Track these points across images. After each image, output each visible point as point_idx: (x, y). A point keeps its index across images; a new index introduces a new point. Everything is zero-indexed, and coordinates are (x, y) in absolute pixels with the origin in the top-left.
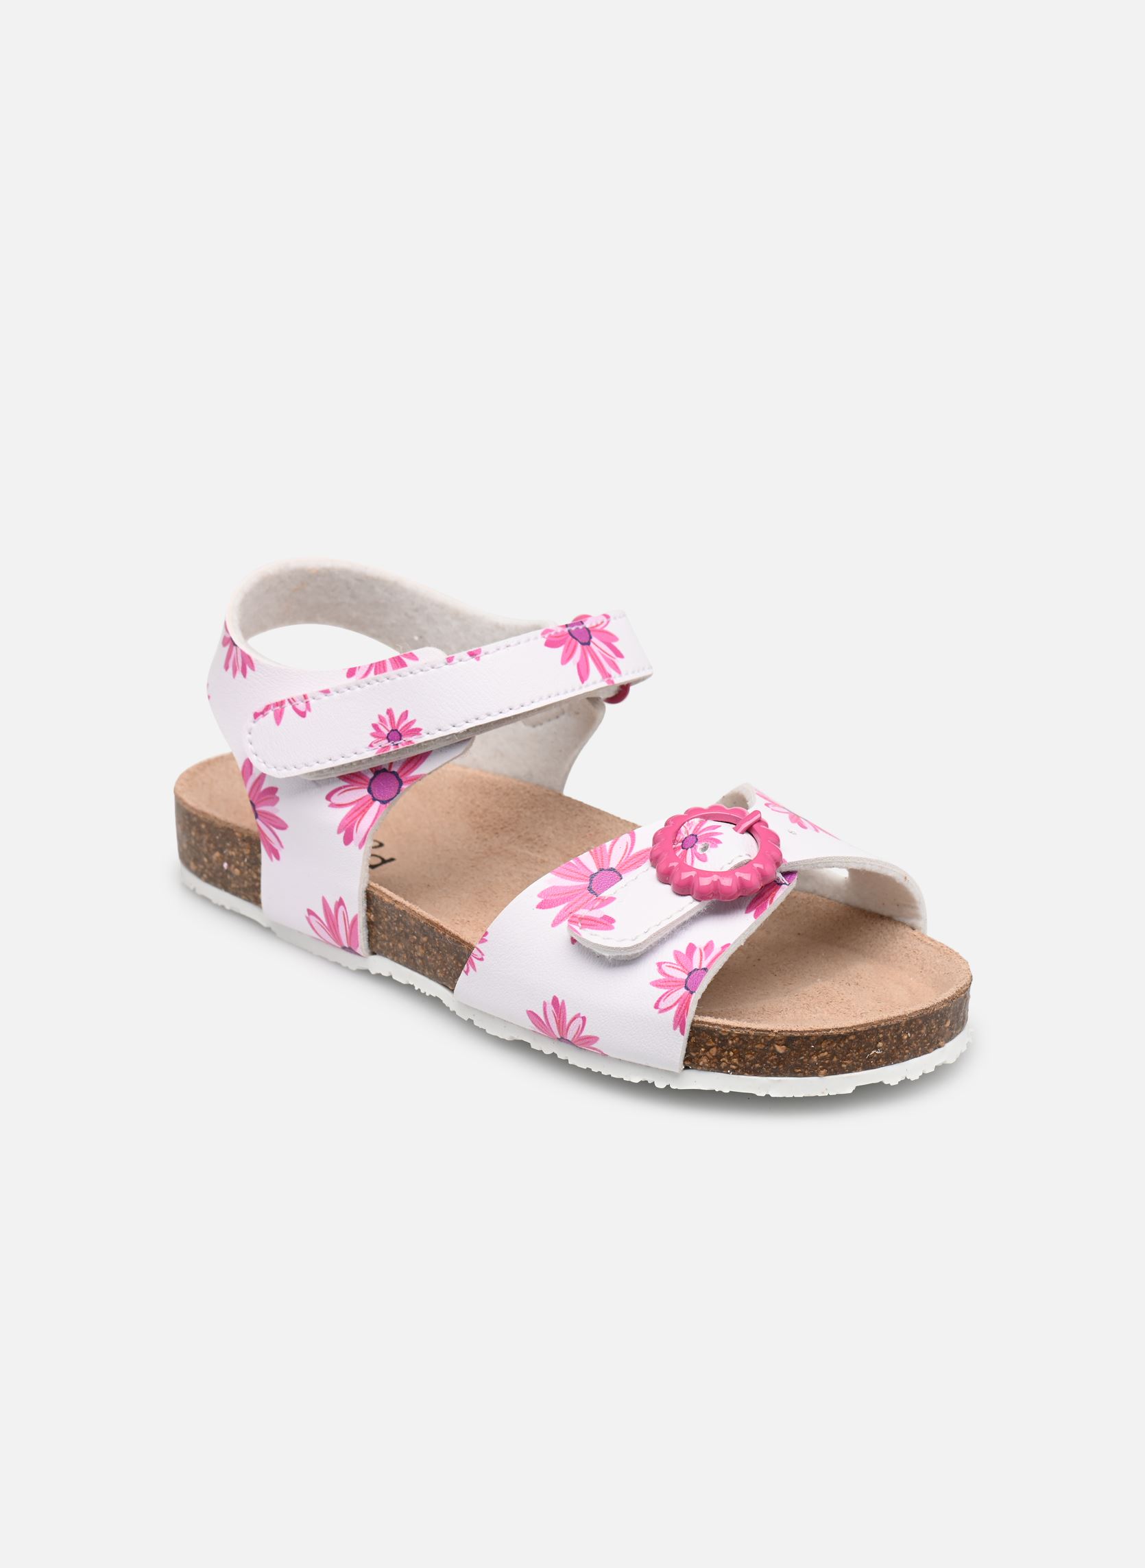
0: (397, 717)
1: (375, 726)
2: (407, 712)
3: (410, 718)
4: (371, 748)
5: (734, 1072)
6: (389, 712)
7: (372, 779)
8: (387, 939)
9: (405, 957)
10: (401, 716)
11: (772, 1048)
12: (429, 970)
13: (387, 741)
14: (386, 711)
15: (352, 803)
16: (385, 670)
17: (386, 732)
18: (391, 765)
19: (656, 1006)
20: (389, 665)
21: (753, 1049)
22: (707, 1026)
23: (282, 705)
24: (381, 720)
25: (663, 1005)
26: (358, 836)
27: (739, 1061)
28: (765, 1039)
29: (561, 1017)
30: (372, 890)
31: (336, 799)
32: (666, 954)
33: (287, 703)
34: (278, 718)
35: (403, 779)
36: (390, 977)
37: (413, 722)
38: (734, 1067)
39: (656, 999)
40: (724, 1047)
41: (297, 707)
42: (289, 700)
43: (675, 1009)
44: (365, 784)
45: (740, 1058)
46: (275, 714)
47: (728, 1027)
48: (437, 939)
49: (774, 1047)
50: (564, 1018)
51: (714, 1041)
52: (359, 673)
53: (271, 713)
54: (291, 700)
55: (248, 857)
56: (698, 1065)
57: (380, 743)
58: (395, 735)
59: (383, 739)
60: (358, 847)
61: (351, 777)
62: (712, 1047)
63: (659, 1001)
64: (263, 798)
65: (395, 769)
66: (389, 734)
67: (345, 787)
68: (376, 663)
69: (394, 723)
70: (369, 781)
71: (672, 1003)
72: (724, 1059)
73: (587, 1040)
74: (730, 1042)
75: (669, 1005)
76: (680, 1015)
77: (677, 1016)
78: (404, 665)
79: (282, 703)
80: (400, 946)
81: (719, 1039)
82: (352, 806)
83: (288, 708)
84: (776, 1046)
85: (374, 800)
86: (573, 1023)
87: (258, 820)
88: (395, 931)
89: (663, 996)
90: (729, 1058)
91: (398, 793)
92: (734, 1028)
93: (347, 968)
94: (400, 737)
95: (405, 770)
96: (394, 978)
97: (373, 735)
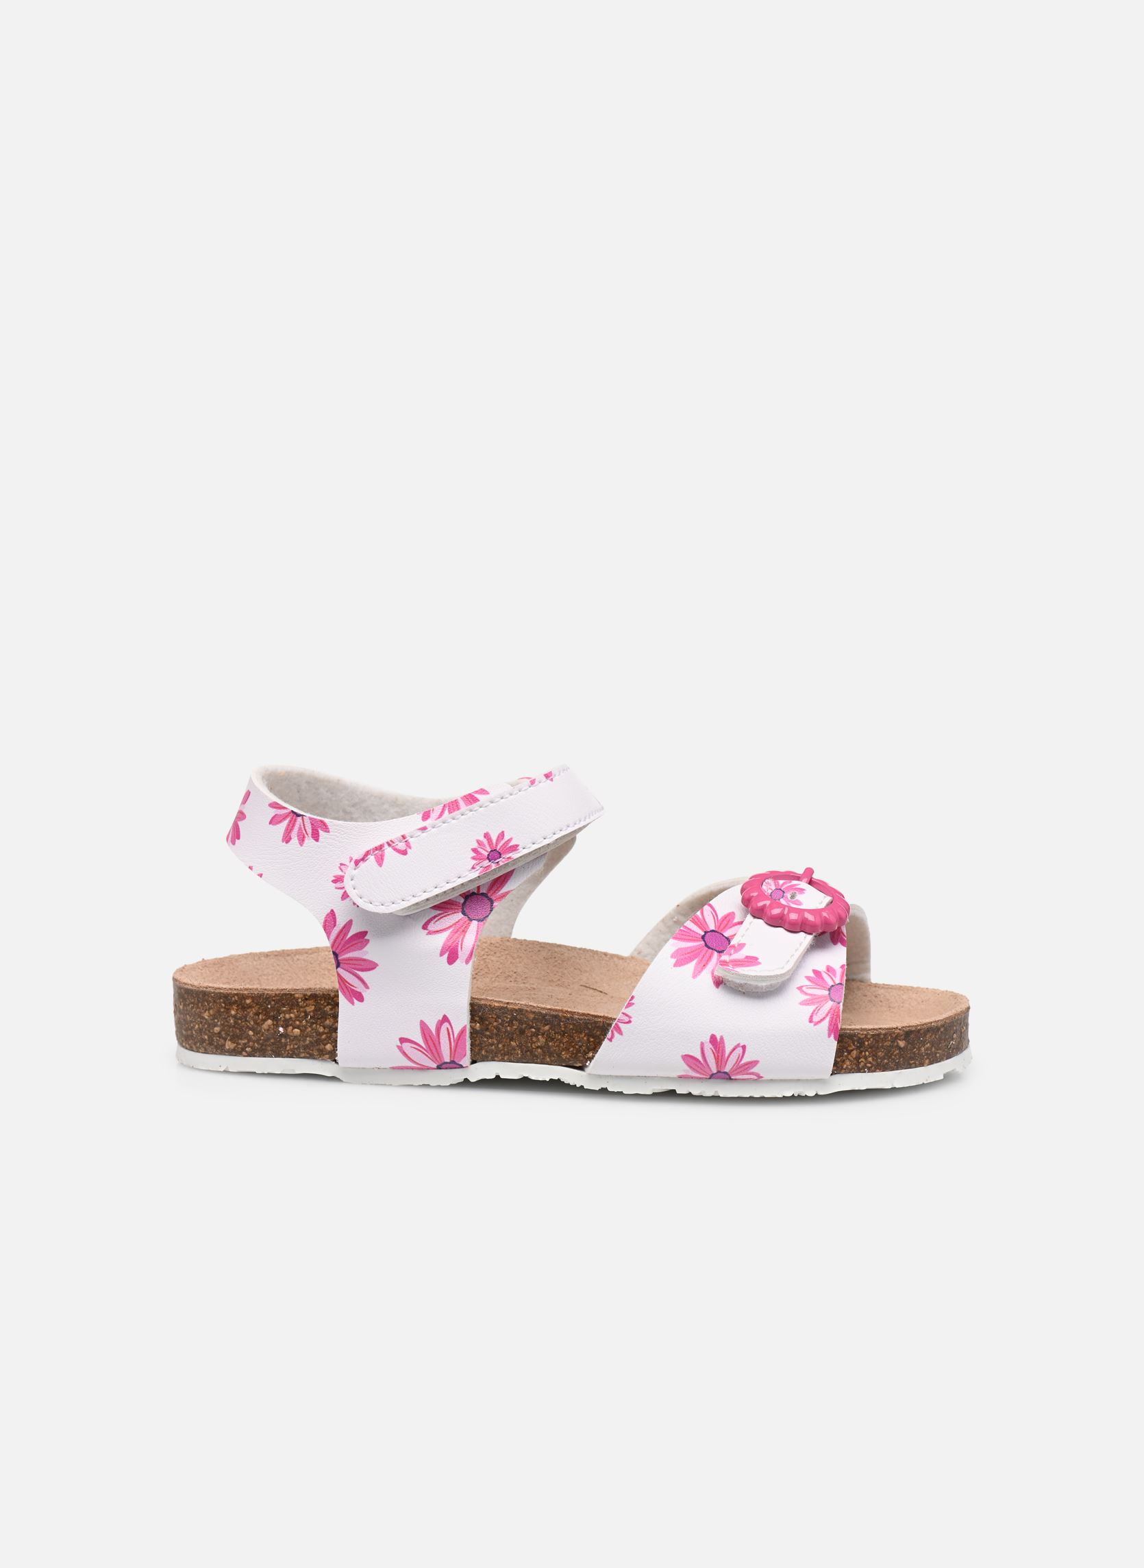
0: (494, 839)
1: (474, 850)
2: (503, 832)
3: (506, 838)
4: (473, 870)
5: (870, 1070)
6: (487, 836)
7: (464, 903)
8: (495, 1042)
9: (519, 1052)
10: (498, 837)
11: (896, 1044)
12: (550, 1057)
13: (488, 861)
14: (483, 835)
15: (451, 927)
16: (458, 808)
17: (486, 854)
18: (479, 888)
19: (811, 1021)
20: (462, 803)
21: (882, 1047)
22: (848, 1032)
23: (381, 848)
24: (479, 844)
25: (816, 1019)
26: (463, 954)
27: (873, 1059)
28: (891, 1036)
29: (721, 1051)
30: (476, 1001)
31: (432, 927)
32: (801, 980)
33: (386, 846)
34: (380, 860)
35: (493, 898)
36: (498, 1077)
37: (510, 840)
38: (869, 1065)
39: (809, 1015)
40: (862, 1049)
41: (398, 847)
42: (388, 843)
43: (827, 1020)
44: (458, 909)
45: (875, 1056)
46: (375, 858)
47: (865, 1030)
48: (562, 1024)
49: (897, 1043)
50: (723, 1051)
51: (854, 1044)
52: (434, 815)
53: (371, 858)
54: (390, 843)
55: (312, 1014)
56: (842, 1068)
57: (481, 865)
58: (494, 855)
59: (484, 860)
60: (464, 963)
61: (444, 906)
62: (852, 1050)
63: (811, 1016)
64: (348, 946)
65: (483, 891)
66: (489, 855)
67: (440, 914)
68: (449, 803)
69: (492, 844)
70: (461, 905)
71: (824, 1015)
72: (862, 1059)
73: (746, 1066)
74: (866, 1043)
75: (821, 1017)
76: (833, 1024)
77: (830, 1025)
78: (476, 800)
79: (380, 848)
80: (513, 1043)
81: (858, 1043)
82: (451, 930)
83: (388, 851)
84: (899, 1041)
85: (471, 920)
86: (733, 1054)
87: (340, 970)
88: (506, 1031)
89: (814, 1011)
90: (866, 1058)
91: (491, 911)
92: (869, 1030)
93: (439, 1086)
94: (500, 855)
95: (492, 892)
96: (502, 1077)
97: (473, 858)
